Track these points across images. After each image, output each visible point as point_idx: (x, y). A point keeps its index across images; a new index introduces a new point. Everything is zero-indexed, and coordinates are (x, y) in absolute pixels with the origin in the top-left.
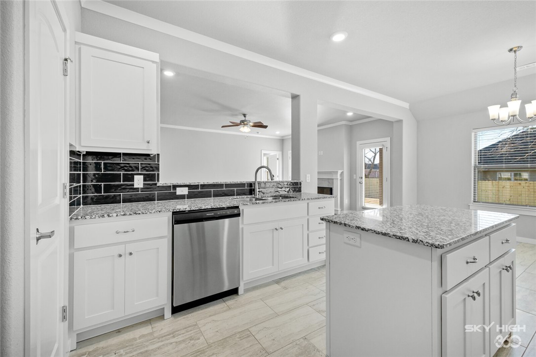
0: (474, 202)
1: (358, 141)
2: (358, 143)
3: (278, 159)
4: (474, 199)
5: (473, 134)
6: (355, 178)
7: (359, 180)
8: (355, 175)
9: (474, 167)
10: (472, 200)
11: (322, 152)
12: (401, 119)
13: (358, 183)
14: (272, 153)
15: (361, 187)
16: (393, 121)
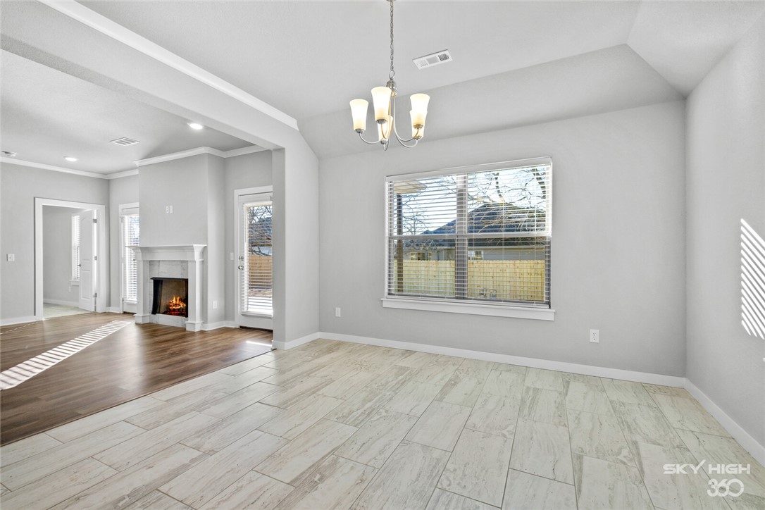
0: (390, 294)
1: (235, 189)
2: (237, 192)
3: (95, 221)
4: (389, 290)
5: (387, 184)
6: (232, 259)
7: (238, 263)
8: (232, 254)
9: (390, 238)
10: (386, 291)
11: (171, 207)
12: (282, 145)
13: (236, 268)
14: (87, 208)
15: (242, 276)
16: (271, 149)
